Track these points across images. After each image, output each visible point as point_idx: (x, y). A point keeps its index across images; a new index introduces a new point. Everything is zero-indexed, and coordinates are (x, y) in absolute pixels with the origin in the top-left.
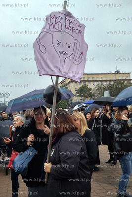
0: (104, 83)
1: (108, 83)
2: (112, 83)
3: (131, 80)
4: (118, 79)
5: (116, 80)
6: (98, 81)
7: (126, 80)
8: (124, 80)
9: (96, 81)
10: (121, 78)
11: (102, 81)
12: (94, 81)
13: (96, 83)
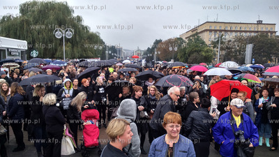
0: (244, 34)
1: (248, 34)
2: (253, 34)
3: (275, 32)
4: (259, 30)
5: (257, 32)
6: (236, 31)
7: (269, 32)
8: (267, 32)
9: (234, 31)
10: (264, 30)
11: (241, 31)
12: (231, 31)
13: (234, 34)
